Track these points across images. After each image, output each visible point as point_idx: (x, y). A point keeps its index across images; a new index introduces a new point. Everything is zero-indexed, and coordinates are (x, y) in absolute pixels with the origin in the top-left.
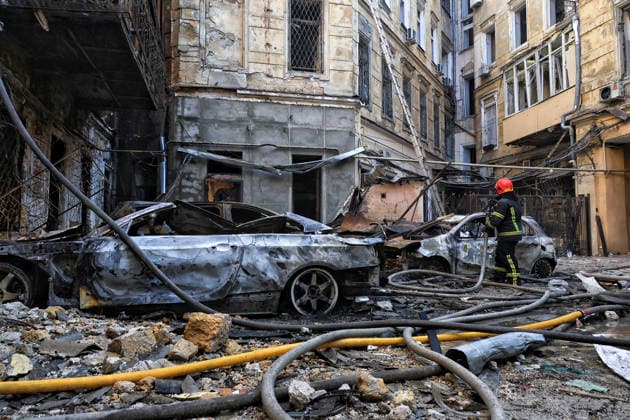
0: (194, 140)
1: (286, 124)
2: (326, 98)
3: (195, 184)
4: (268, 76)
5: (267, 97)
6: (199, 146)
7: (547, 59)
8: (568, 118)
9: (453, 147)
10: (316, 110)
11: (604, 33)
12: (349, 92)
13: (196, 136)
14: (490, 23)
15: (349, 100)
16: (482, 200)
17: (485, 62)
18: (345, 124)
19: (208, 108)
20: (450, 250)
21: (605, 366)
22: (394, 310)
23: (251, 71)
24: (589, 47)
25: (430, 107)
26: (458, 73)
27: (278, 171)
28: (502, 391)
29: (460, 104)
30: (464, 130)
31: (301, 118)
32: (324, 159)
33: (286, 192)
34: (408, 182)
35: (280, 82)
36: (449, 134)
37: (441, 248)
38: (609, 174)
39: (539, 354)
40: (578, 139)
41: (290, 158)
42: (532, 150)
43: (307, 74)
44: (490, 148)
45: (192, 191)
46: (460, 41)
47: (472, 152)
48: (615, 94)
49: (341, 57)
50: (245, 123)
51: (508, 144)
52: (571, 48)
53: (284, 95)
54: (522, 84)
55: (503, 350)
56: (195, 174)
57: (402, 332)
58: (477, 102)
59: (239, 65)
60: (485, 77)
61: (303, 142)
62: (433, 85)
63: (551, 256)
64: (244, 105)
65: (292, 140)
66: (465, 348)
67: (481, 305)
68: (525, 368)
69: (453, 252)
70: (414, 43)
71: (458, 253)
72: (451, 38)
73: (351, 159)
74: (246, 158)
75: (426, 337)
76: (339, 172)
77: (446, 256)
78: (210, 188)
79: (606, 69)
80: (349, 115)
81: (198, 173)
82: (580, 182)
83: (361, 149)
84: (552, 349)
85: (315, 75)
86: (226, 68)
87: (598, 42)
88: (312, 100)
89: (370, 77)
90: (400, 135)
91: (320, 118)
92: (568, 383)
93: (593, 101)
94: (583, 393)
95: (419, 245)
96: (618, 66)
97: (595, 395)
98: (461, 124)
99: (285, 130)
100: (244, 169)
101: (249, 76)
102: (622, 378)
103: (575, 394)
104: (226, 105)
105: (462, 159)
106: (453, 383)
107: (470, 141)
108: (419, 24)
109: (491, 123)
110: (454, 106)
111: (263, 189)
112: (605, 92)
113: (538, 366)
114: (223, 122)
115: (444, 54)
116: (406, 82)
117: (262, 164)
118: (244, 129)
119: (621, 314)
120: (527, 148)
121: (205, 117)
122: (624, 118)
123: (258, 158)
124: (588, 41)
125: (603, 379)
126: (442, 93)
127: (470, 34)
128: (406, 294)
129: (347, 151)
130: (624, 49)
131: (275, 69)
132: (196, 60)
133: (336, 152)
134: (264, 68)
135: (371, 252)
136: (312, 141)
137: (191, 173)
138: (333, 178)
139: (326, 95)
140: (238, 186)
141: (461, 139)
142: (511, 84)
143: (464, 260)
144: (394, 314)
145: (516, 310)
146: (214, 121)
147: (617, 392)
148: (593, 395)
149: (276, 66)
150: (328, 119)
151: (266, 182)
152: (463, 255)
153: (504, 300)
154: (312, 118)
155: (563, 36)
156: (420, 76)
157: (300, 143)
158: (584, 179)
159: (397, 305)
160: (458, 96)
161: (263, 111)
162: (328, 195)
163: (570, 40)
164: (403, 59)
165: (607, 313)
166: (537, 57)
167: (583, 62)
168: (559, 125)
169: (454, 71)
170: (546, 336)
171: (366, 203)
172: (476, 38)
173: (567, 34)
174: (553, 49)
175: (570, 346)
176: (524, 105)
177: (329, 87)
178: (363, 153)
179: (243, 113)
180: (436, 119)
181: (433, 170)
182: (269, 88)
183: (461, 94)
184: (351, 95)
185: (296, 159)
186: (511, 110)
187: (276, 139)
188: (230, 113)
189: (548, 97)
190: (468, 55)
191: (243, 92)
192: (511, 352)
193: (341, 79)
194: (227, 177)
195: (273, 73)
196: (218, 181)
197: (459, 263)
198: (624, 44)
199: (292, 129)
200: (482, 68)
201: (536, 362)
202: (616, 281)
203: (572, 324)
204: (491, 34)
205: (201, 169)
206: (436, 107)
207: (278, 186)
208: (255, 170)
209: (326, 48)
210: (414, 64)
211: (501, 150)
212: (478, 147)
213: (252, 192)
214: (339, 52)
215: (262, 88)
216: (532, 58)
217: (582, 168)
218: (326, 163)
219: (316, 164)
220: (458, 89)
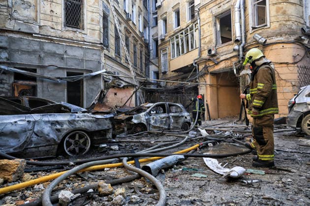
0: (5, 61)
1: (63, 55)
2: (85, 43)
3: (6, 86)
4: (52, 28)
5: (52, 40)
6: (9, 64)
7: (188, 35)
8: (196, 61)
9: (149, 71)
10: (80, 49)
11: (209, 26)
12: (98, 41)
13: (6, 58)
14: (165, 16)
15: (98, 45)
16: (161, 96)
17: (163, 33)
18: (96, 57)
19: (14, 43)
20: (146, 119)
21: (207, 166)
22: (119, 150)
23: (42, 24)
24: (204, 32)
25: (138, 52)
26: (151, 37)
27: (59, 80)
28: (165, 183)
29: (152, 52)
30: (154, 64)
31: (72, 52)
32: (85, 75)
33: (63, 91)
34: (127, 87)
35: (59, 32)
36: (147, 65)
37: (142, 119)
38: (211, 86)
39: (182, 164)
40: (200, 70)
41: (66, 73)
42: (182, 74)
43: (75, 30)
44: (165, 73)
45: (4, 90)
46: (152, 22)
47: (157, 74)
48: (213, 52)
49: (93, 23)
50: (38, 53)
51: (172, 71)
52: (197, 31)
53: (61, 39)
54: (178, 45)
55: (167, 164)
56: (6, 80)
57: (122, 160)
58: (159, 51)
59: (34, 20)
60: (162, 40)
61: (73, 65)
62: (139, 42)
63: (189, 121)
64: (37, 43)
65: (66, 64)
66: (150, 165)
67: (159, 144)
68: (176, 171)
69: (148, 121)
70: (131, 20)
71: (150, 121)
72: (148, 20)
73: (99, 76)
74: (39, 72)
75: (133, 162)
76: (93, 82)
77: (145, 123)
78: (16, 88)
79: (210, 42)
80: (98, 53)
81: (8, 79)
82: (200, 89)
83: (104, 70)
84: (187, 161)
85: (79, 30)
86: (25, 21)
87: (207, 29)
88: (78, 44)
89: (109, 35)
90: (124, 64)
91: (83, 53)
92: (193, 175)
93: (205, 55)
94: (198, 179)
95: (132, 118)
96: (214, 41)
97: (203, 179)
98: (152, 61)
99: (62, 58)
100: (38, 78)
101: (40, 27)
102: (213, 171)
103: (195, 180)
104: (26, 42)
105: (153, 77)
106: (144, 181)
107: (156, 69)
108: (133, 11)
109: (165, 61)
110: (149, 52)
111: (50, 90)
112: (210, 51)
113: (181, 170)
114: (24, 51)
115: (145, 27)
116: (127, 39)
117: (49, 76)
118: (37, 56)
119: (214, 144)
120: (180, 73)
121: (12, 48)
122: (216, 63)
123: (46, 73)
124: (203, 29)
125: (206, 172)
126: (144, 46)
127: (156, 19)
128: (125, 142)
129: (97, 71)
130: (216, 34)
131: (56, 25)
132: (6, 14)
133: (91, 71)
134: (49, 24)
135: (108, 121)
136: (78, 65)
137: (3, 79)
138: (90, 85)
139: (85, 42)
140: (34, 88)
141: (153, 68)
142: (173, 44)
143: (153, 124)
144: (119, 152)
145: (174, 145)
146: (18, 50)
147: (211, 177)
148: (202, 179)
149: (57, 23)
150: (87, 54)
151: (51, 86)
152: (152, 122)
153: (169, 141)
154: (78, 53)
155: (194, 25)
156: (133, 37)
157: (72, 66)
158: (202, 88)
159: (121, 147)
160: (151, 48)
161: (48, 47)
162: (87, 93)
163: (197, 28)
164: (125, 28)
165: (209, 144)
166: (184, 33)
167: (201, 38)
168: (192, 64)
169: (149, 36)
170: (185, 156)
171: (107, 98)
172: (159, 22)
173: (195, 25)
174: (190, 31)
175: (195, 159)
176: (179, 55)
177: (87, 37)
178: (105, 72)
179: (37, 47)
180: (141, 58)
181: (140, 82)
182: (53, 34)
183: (152, 47)
184: (99, 43)
185: (69, 74)
186: (174, 56)
187: (57, 62)
188: (28, 46)
189: (188, 52)
190: (155, 29)
191: (36, 35)
192: (170, 164)
193: (94, 34)
194: (27, 82)
195: (55, 27)
196: (21, 84)
197: (151, 126)
198: (216, 32)
199: (66, 58)
200: (161, 35)
201: (180, 168)
202: (213, 131)
203: (196, 150)
204: (165, 21)
205: (10, 78)
206: (141, 52)
207: (58, 88)
208: (44, 79)
209: (85, 17)
210: (131, 31)
211: (170, 74)
212: (160, 72)
213: (43, 91)
214: (92, 20)
215: (49, 34)
216: (182, 34)
217: (201, 83)
218: (85, 77)
219: (81, 77)
220: (151, 44)
